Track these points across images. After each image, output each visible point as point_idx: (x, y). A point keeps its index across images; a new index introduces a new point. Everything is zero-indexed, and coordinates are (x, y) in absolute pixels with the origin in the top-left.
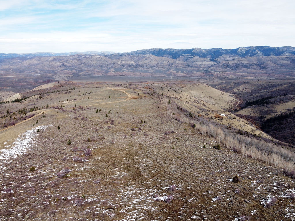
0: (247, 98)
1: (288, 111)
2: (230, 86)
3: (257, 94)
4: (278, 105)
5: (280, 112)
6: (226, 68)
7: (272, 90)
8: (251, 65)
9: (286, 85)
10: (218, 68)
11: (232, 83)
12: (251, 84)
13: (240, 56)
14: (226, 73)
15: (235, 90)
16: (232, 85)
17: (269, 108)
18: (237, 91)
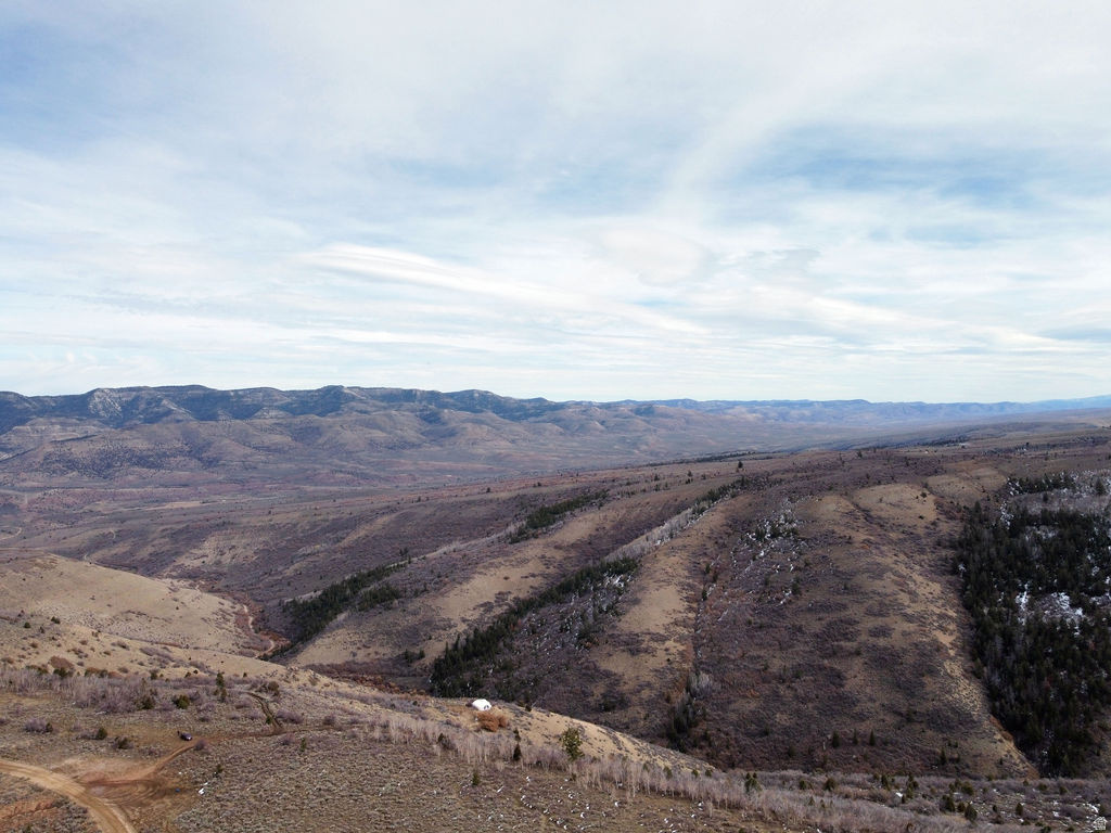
0: (261, 585)
1: (487, 611)
2: (150, 549)
3: (296, 566)
4: (442, 595)
5: (464, 620)
6: (63, 473)
7: (345, 543)
8: (165, 455)
9: (386, 519)
10: (23, 475)
11: (155, 535)
12: (245, 527)
13: (106, 423)
14: (74, 495)
15: (189, 562)
16: (163, 540)
17: (415, 613)
18: (197, 563)
